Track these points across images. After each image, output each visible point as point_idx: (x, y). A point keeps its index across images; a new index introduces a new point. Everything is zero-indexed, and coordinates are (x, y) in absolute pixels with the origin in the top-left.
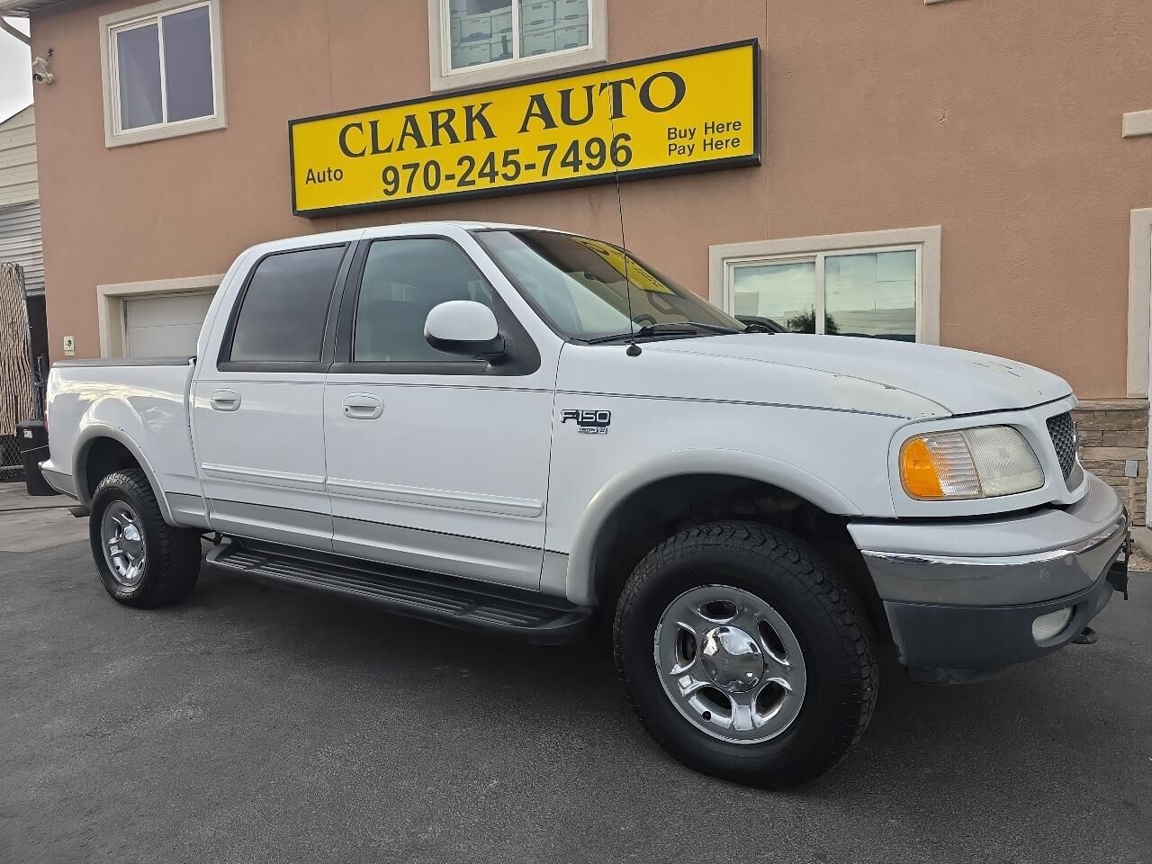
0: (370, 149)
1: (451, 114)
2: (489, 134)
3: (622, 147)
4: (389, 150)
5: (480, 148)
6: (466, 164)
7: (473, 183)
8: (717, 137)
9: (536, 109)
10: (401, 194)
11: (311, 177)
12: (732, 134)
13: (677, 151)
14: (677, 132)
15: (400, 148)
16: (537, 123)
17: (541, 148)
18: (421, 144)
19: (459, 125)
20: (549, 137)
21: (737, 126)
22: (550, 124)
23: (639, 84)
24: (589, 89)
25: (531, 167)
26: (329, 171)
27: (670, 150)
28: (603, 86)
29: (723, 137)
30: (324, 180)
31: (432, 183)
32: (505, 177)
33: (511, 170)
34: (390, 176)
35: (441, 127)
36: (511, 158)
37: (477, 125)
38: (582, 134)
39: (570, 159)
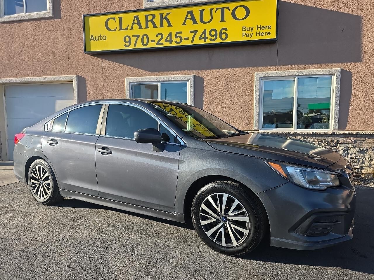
0: (118, 28)
1: (154, 16)
2: (170, 25)
3: (224, 33)
4: (127, 29)
5: (166, 31)
6: (160, 36)
7: (162, 44)
8: (261, 31)
9: (189, 16)
10: (132, 47)
11: (92, 38)
12: (267, 30)
13: (246, 35)
14: (246, 29)
15: (132, 28)
16: (189, 22)
17: (191, 32)
18: (141, 27)
19: (157, 21)
20: (194, 27)
21: (269, 27)
22: (195, 22)
23: (231, 10)
24: (211, 10)
25: (187, 39)
26: (100, 36)
27: (243, 35)
28: (217, 9)
29: (264, 31)
30: (98, 40)
31: (145, 43)
32: (176, 42)
33: (178, 40)
34: (127, 39)
35: (149, 21)
36: (178, 35)
37: (164, 21)
38: (208, 27)
39: (203, 36)
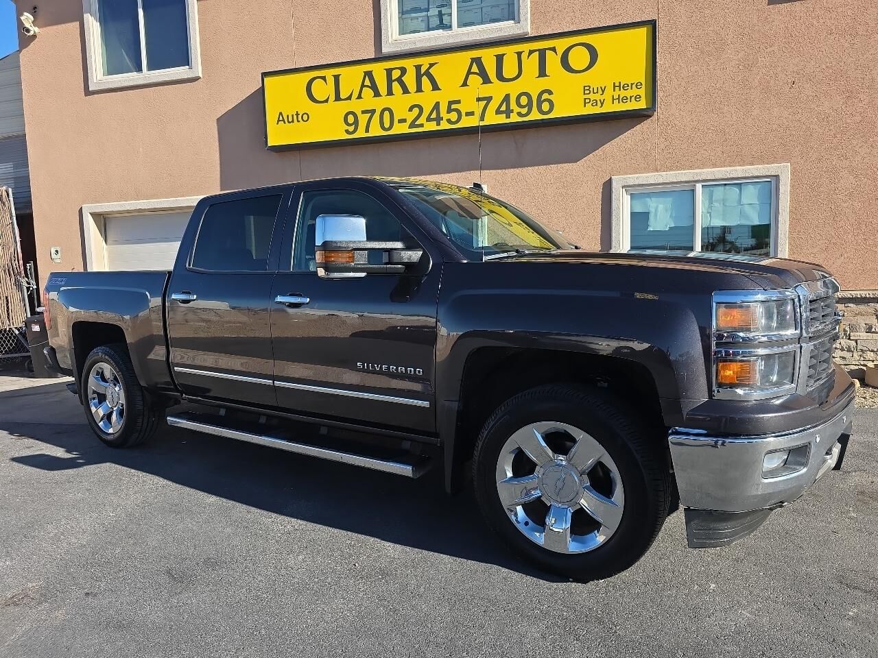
0: (333, 97)
1: (403, 71)
2: (435, 87)
3: (546, 100)
4: (349, 98)
5: (427, 99)
6: (416, 111)
7: (422, 125)
8: (623, 93)
9: (475, 69)
10: (361, 134)
11: (281, 118)
12: (635, 92)
13: (591, 102)
14: (591, 90)
15: (359, 97)
16: (475, 80)
17: (479, 100)
18: (377, 94)
19: (410, 80)
20: (486, 90)
21: (639, 85)
22: (486, 80)
23: (560, 52)
24: (519, 54)
25: (472, 114)
26: (297, 114)
27: (585, 103)
28: (531, 52)
29: (628, 93)
30: (293, 121)
31: (387, 125)
32: (449, 121)
33: (454, 116)
34: (351, 119)
35: (395, 80)
36: (453, 106)
37: (425, 80)
38: (513, 89)
39: (503, 108)
